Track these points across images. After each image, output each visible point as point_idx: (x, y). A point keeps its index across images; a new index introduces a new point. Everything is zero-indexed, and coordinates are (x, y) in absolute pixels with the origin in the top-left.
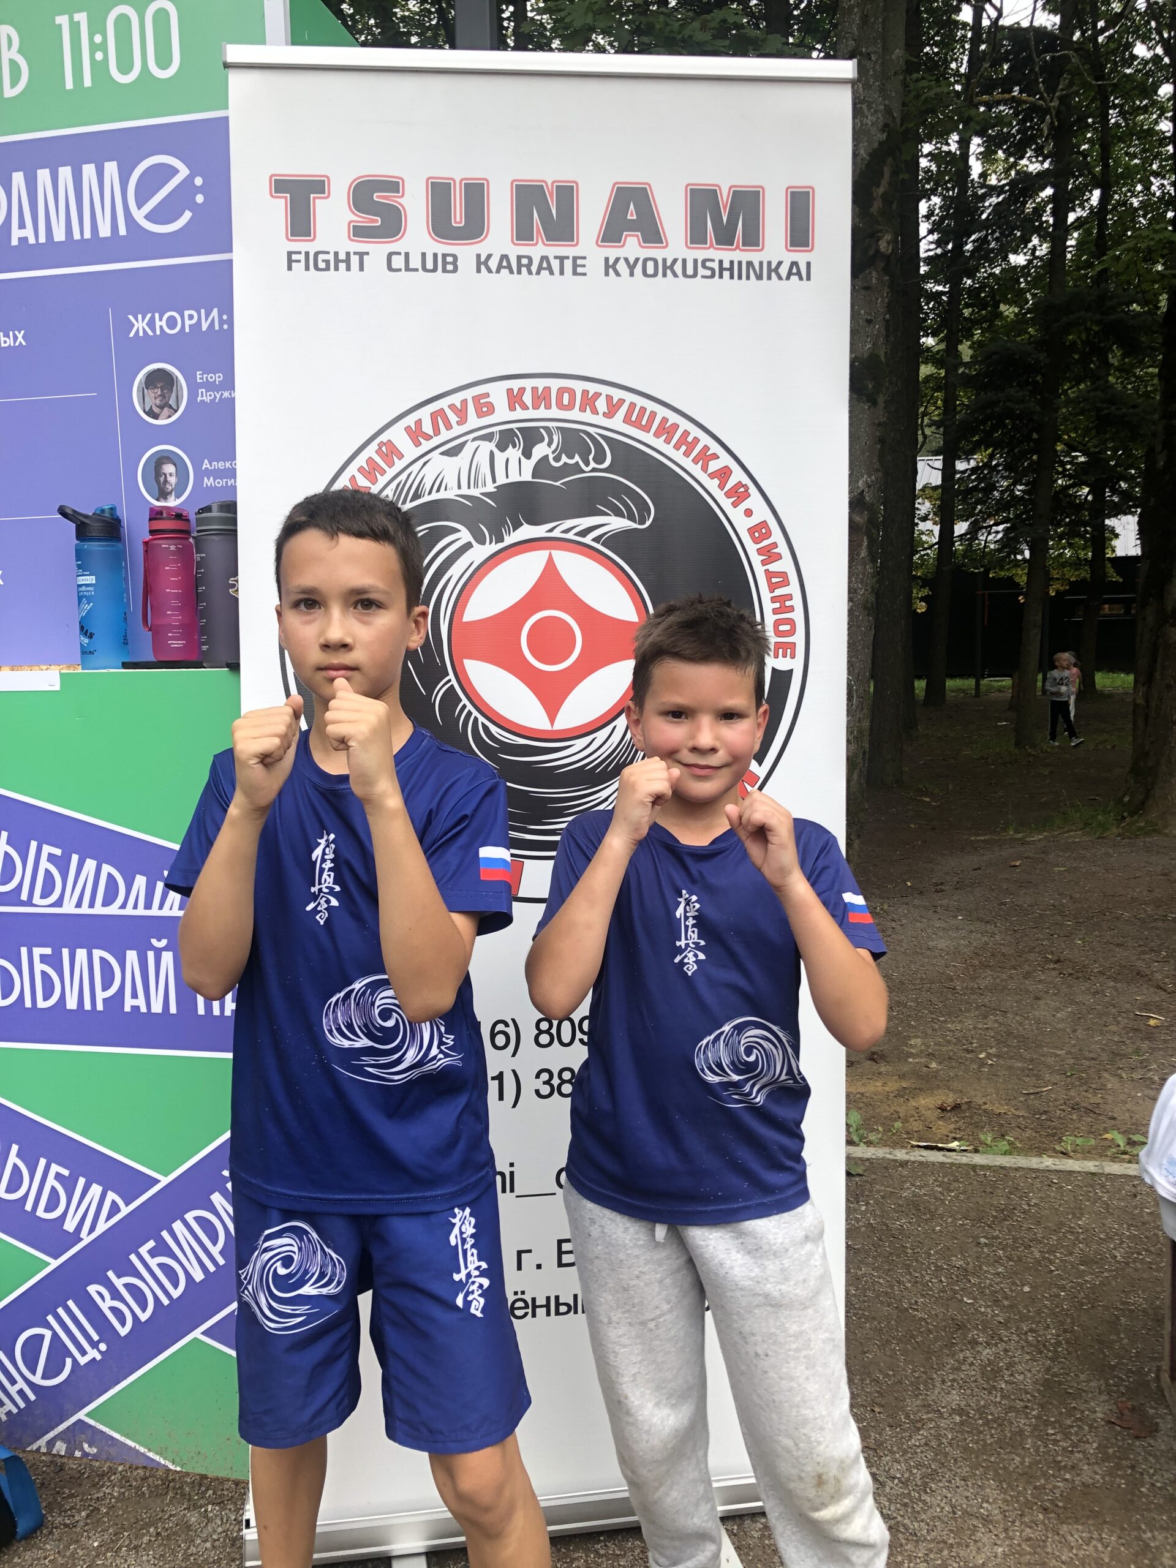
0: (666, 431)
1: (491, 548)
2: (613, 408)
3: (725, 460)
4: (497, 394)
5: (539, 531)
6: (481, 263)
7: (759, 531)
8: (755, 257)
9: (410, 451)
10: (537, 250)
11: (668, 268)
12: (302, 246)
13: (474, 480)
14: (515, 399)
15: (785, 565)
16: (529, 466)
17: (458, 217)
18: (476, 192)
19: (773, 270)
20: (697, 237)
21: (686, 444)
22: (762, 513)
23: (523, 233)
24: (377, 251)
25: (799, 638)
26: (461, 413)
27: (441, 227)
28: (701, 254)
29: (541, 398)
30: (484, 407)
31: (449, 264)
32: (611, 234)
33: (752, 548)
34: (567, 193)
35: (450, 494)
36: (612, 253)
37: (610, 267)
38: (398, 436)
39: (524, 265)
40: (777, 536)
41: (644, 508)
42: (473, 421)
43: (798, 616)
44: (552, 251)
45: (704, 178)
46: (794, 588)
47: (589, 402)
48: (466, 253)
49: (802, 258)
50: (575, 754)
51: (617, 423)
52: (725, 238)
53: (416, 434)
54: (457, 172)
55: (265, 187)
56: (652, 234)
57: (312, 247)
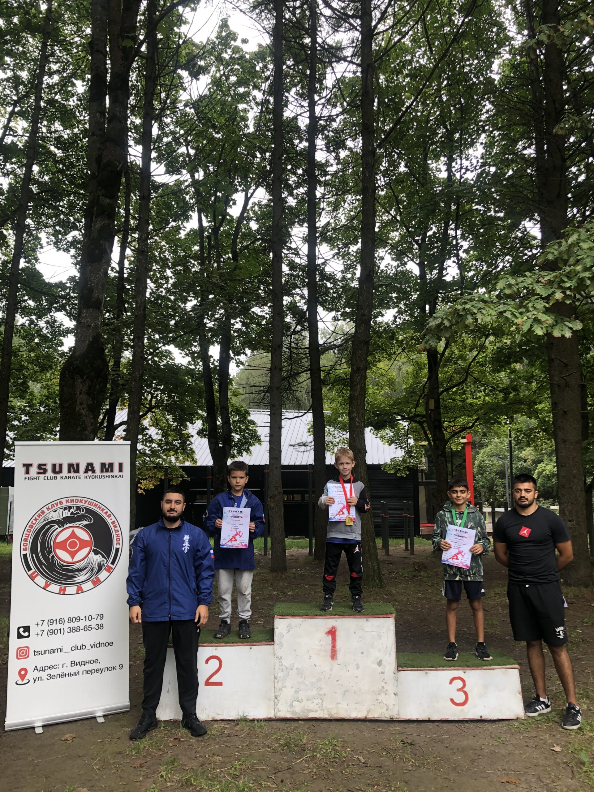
0: (96, 505)
1: (62, 528)
2: (86, 502)
3: (107, 510)
4: (64, 501)
5: (71, 525)
6: (61, 478)
7: (113, 522)
8: (112, 474)
9: (46, 512)
10: (72, 475)
11: (96, 477)
12: (28, 476)
13: (59, 516)
14: (67, 501)
15: (118, 528)
16: (69, 513)
17: (57, 470)
18: (61, 465)
19: (116, 476)
20: (102, 471)
21: (99, 508)
22: (114, 519)
23: (70, 472)
24: (42, 476)
25: (121, 542)
26: (57, 504)
27: (54, 471)
28: (102, 474)
29: (72, 501)
30: (61, 503)
31: (55, 478)
32: (86, 471)
33: (112, 526)
34: (78, 465)
35: (54, 519)
36: (86, 475)
37: (86, 477)
38: (45, 509)
39: (70, 477)
40: (116, 523)
41: (91, 520)
42: (59, 506)
43: (120, 538)
44: (75, 475)
45: (103, 461)
46: (120, 533)
47: (81, 501)
48: (59, 476)
49: (121, 474)
50: (77, 566)
51: (86, 505)
52: (107, 471)
53: (48, 509)
54: (57, 462)
55: (21, 465)
56: (93, 471)
57: (29, 476)
